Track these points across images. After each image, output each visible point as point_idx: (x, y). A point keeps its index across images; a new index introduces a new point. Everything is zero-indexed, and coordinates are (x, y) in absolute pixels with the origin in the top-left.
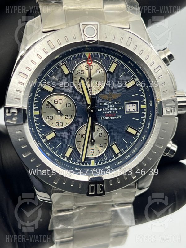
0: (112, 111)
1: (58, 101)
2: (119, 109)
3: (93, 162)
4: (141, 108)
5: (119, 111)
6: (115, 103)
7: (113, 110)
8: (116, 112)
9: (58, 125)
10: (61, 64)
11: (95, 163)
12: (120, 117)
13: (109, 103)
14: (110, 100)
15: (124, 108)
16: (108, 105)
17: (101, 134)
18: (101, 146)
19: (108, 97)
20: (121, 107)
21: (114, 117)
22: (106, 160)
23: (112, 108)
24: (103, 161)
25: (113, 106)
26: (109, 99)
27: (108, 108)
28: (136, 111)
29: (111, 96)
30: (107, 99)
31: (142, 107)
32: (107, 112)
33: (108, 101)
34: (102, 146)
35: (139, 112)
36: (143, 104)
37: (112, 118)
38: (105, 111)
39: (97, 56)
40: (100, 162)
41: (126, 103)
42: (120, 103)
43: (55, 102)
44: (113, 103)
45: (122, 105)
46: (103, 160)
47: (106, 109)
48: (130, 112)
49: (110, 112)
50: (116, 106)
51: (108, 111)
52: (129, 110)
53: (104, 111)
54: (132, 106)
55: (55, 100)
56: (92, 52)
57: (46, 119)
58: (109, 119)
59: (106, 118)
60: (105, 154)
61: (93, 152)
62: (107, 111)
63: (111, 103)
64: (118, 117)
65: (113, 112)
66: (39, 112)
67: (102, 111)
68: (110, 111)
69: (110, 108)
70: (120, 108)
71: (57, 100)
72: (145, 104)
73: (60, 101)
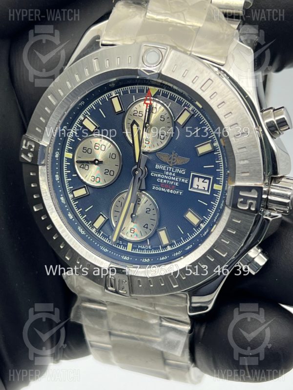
0: (171, 180)
1: (100, 146)
2: (181, 180)
3: (130, 245)
4: (214, 188)
5: (181, 183)
6: (177, 170)
7: (173, 180)
8: (177, 184)
9: (93, 180)
10: (114, 95)
11: (133, 248)
12: (181, 193)
13: (169, 169)
14: (171, 165)
15: (189, 181)
16: (166, 171)
17: (149, 210)
18: (146, 226)
19: (169, 159)
20: (185, 179)
21: (171, 191)
22: (148, 249)
23: (172, 176)
24: (144, 249)
25: (174, 175)
26: (170, 162)
27: (165, 175)
28: (206, 191)
29: (174, 160)
30: (168, 162)
31: (216, 187)
32: (163, 181)
33: (168, 165)
34: (147, 228)
35: (209, 194)
36: (218, 183)
37: (168, 191)
38: (161, 178)
39: (165, 95)
40: (140, 249)
41: (193, 175)
42: (184, 173)
43: (96, 147)
44: (174, 170)
45: (187, 176)
46: (143, 247)
47: (163, 176)
48: (198, 189)
49: (167, 182)
50: (178, 175)
51: (166, 179)
52: (197, 187)
53: (159, 178)
54: (203, 182)
55: (96, 144)
56: (160, 89)
57: (80, 167)
58: (163, 191)
59: (160, 189)
60: (148, 240)
61: (133, 232)
62: (164, 179)
63: (171, 169)
64: (177, 192)
65: (172, 183)
66: (72, 155)
67: (156, 178)
68: (168, 179)
69: (168, 175)
70: (183, 180)
71: (98, 145)
72: (221, 185)
73: (103, 148)
